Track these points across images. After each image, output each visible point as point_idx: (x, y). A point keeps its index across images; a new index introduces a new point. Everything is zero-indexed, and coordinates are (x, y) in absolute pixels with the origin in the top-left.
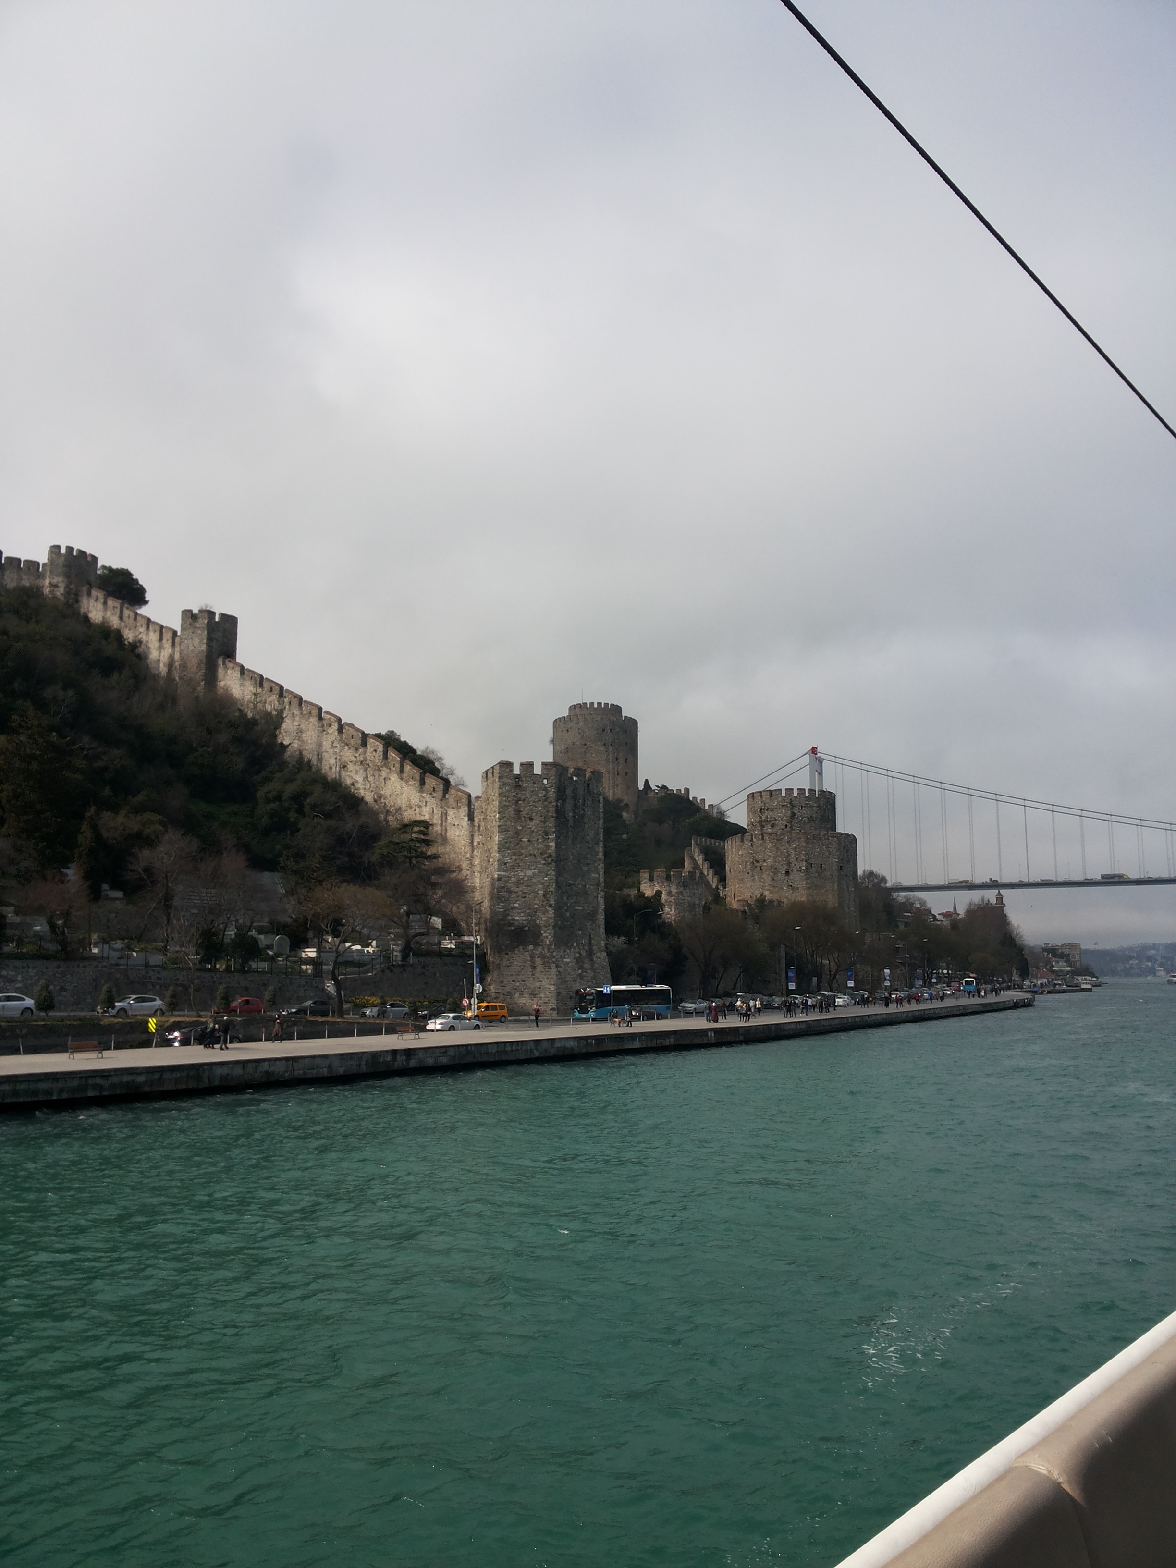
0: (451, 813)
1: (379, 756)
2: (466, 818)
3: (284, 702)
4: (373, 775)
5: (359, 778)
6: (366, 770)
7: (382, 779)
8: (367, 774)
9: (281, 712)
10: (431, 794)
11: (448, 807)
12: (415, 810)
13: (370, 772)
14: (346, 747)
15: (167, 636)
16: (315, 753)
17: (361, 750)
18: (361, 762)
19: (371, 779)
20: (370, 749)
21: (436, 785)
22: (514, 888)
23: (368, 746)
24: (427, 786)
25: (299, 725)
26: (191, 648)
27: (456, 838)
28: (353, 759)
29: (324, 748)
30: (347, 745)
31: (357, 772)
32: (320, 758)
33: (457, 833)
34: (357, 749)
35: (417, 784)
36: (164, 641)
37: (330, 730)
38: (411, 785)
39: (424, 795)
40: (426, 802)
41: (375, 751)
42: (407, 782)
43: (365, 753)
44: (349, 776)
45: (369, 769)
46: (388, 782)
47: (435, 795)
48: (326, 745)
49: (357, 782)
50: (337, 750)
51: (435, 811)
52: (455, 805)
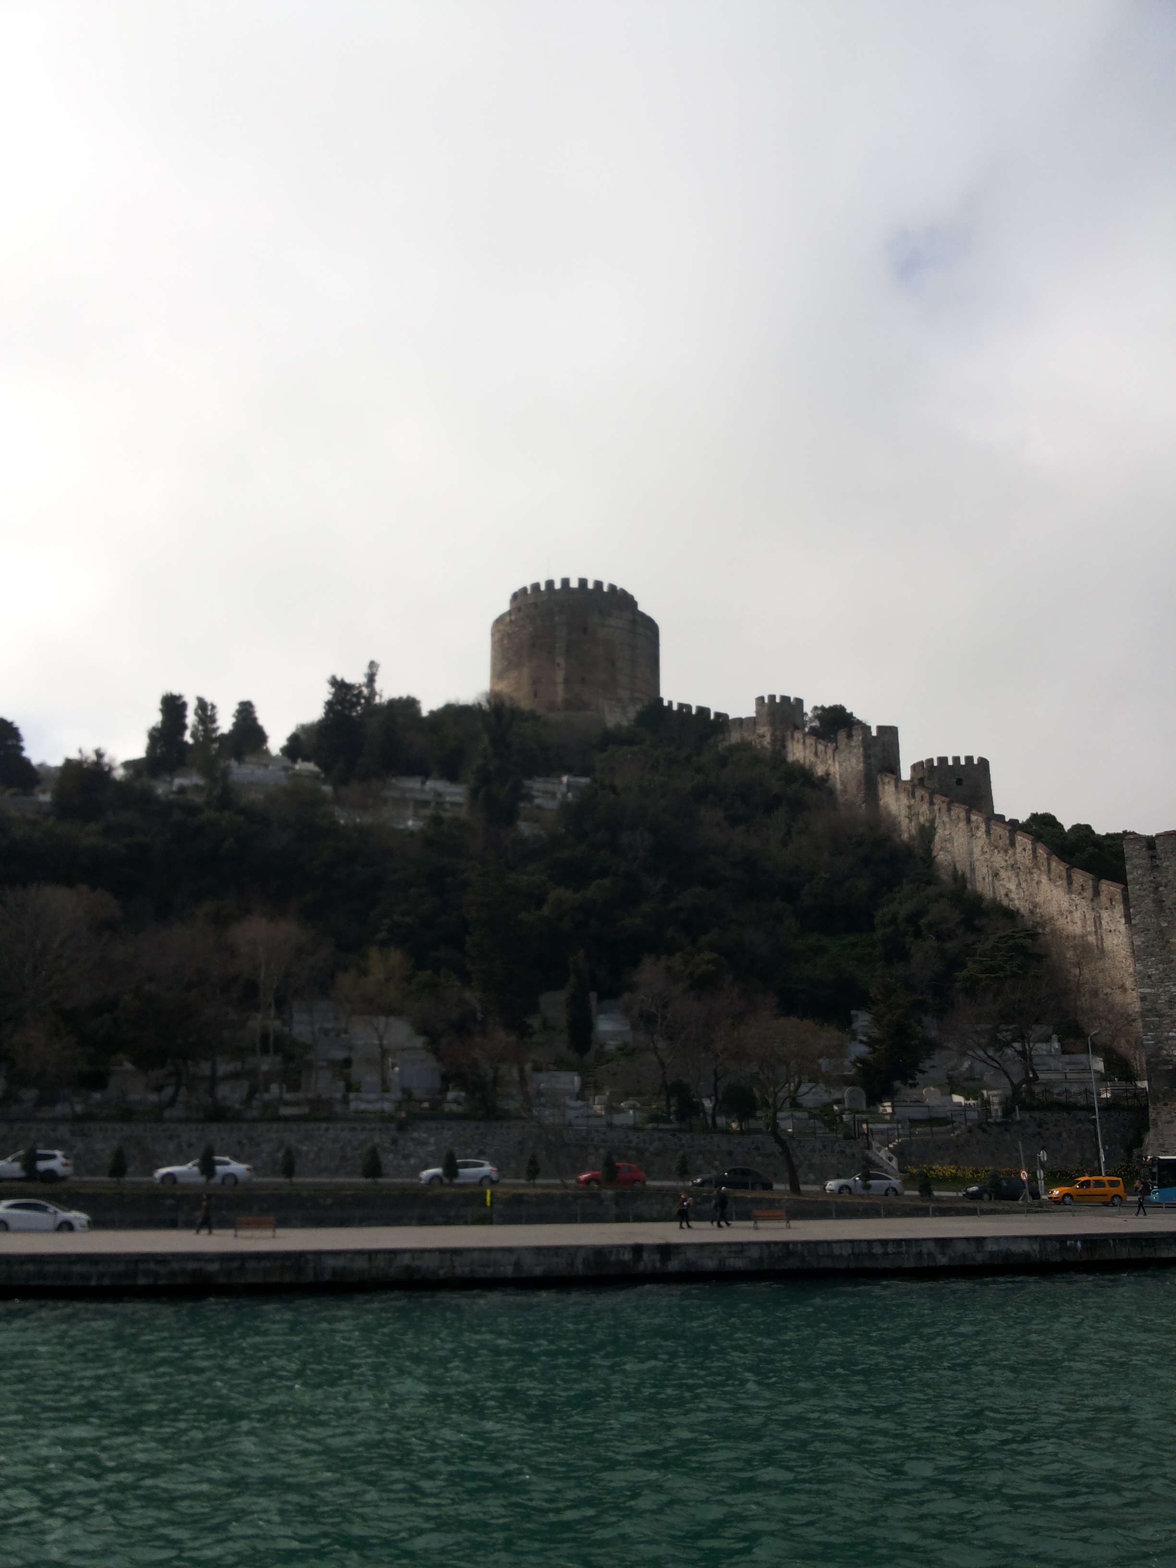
0: (1105, 915)
1: (1029, 856)
2: (1123, 921)
3: (934, 810)
4: (1026, 880)
5: (1012, 886)
6: (1017, 875)
7: (1034, 884)
8: (1019, 880)
9: (932, 821)
10: (1080, 894)
11: (1101, 909)
12: (1067, 917)
13: (1022, 877)
14: (996, 851)
16: (968, 863)
17: (1010, 852)
18: (1012, 866)
19: (1024, 885)
20: (1019, 849)
21: (1084, 881)
23: (1018, 841)
24: (1075, 885)
25: (950, 834)
26: (850, 769)
27: (1115, 948)
28: (1004, 864)
29: (975, 856)
30: (996, 848)
31: (1009, 879)
32: (973, 870)
33: (1115, 942)
34: (1006, 851)
35: (1065, 882)
37: (979, 834)
38: (1058, 886)
39: (1073, 896)
40: (1076, 906)
41: (1024, 850)
42: (1055, 882)
43: (1015, 854)
44: (1001, 885)
45: (1021, 873)
46: (1040, 886)
47: (1085, 894)
48: (977, 851)
49: (1011, 891)
50: (987, 856)
51: (1088, 916)
52: (1108, 904)
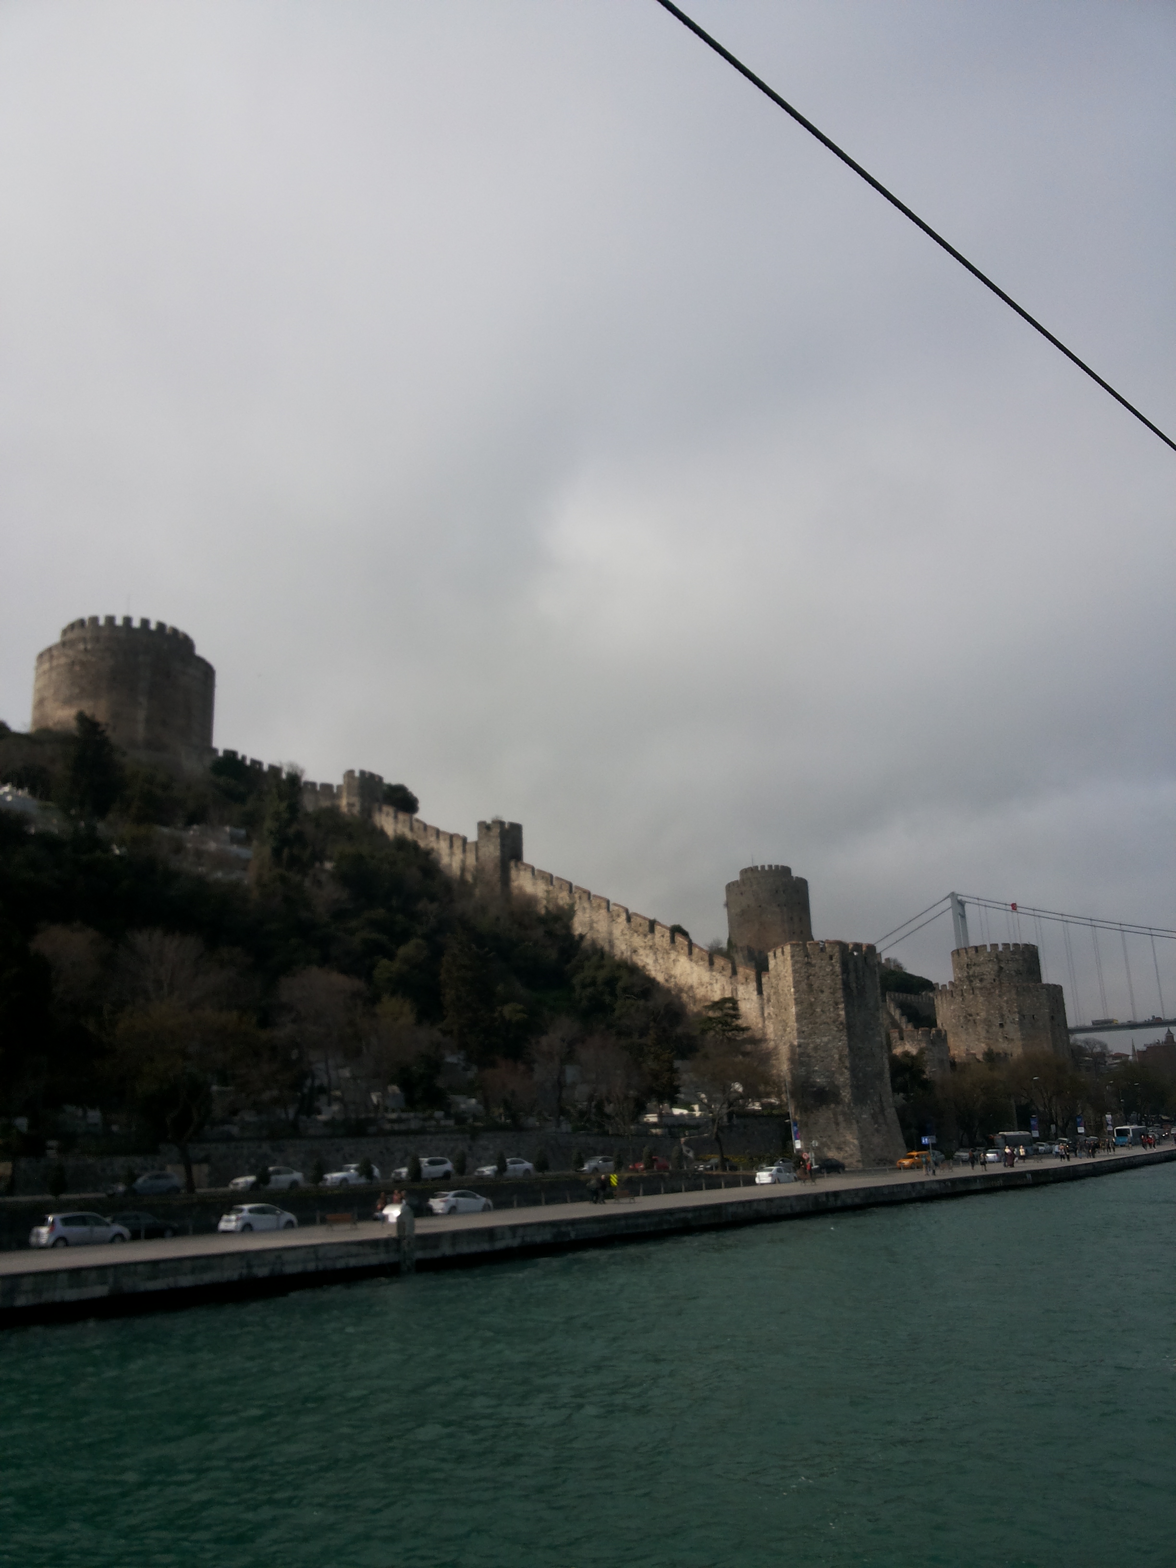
0: (741, 987)
1: (666, 941)
2: (756, 993)
3: (574, 897)
4: (663, 958)
5: (650, 961)
6: (655, 953)
7: (671, 961)
8: (656, 957)
9: (572, 906)
10: (720, 972)
11: (738, 984)
12: (707, 987)
13: (660, 955)
14: (635, 934)
15: (458, 844)
16: (607, 941)
17: (649, 936)
18: (651, 947)
19: (661, 961)
20: (658, 935)
21: (725, 964)
22: (812, 1054)
23: (656, 932)
24: (715, 966)
25: (590, 917)
26: (486, 854)
27: (748, 1011)
28: (643, 944)
29: (615, 936)
30: (636, 932)
31: (647, 956)
32: (612, 945)
33: (748, 1006)
34: (645, 936)
35: (707, 964)
36: (455, 847)
37: (619, 920)
38: (701, 965)
39: (714, 973)
40: (717, 980)
41: (663, 936)
42: (697, 962)
43: (653, 938)
44: (641, 960)
45: (658, 952)
46: (678, 963)
47: (725, 973)
48: (617, 932)
49: (648, 964)
50: (627, 937)
51: (726, 988)
52: (743, 980)
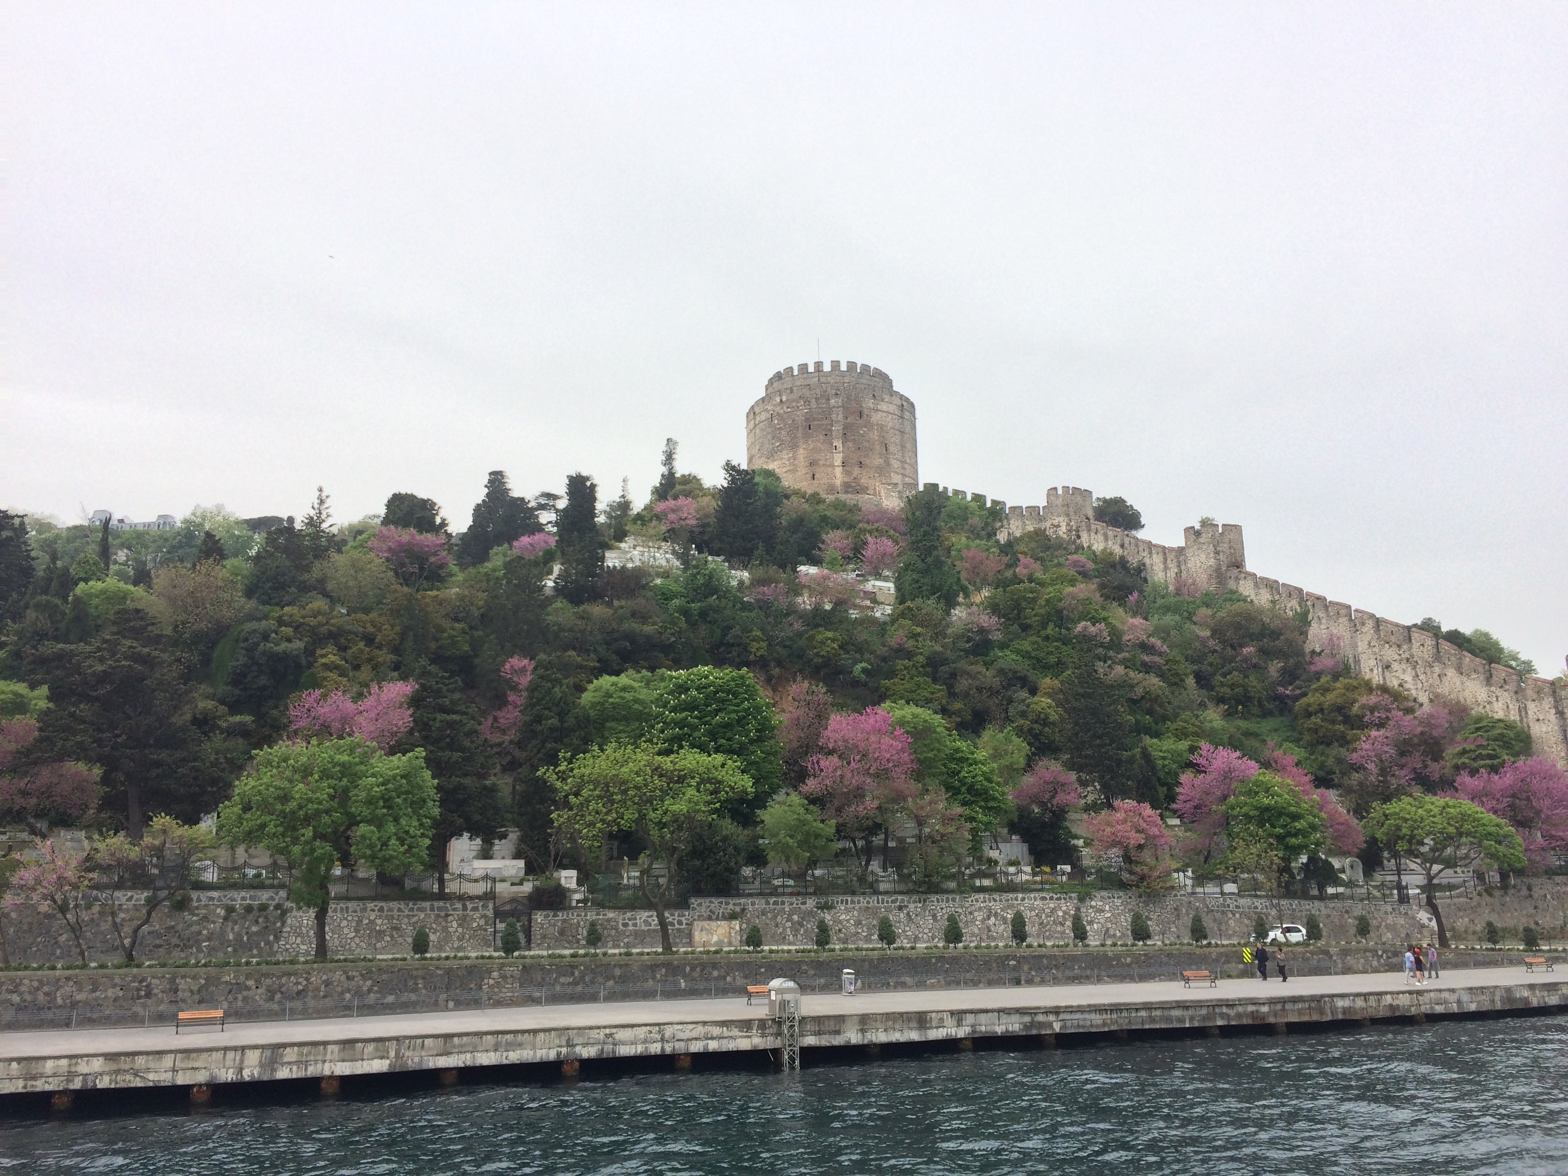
0: (1532, 707)
1: (1430, 652)
2: (1553, 711)
3: (1306, 607)
4: (1425, 673)
5: (1408, 677)
6: (1414, 668)
7: (1436, 675)
8: (1416, 672)
9: (1304, 618)
10: (1501, 687)
11: (1527, 700)
12: (1485, 706)
13: (1420, 670)
14: (1387, 646)
16: (1351, 656)
17: (1405, 647)
18: (1408, 660)
19: (1422, 677)
20: (1416, 645)
23: (1413, 641)
24: (1495, 678)
25: (1328, 628)
26: (1199, 565)
27: (1544, 735)
28: (1397, 657)
29: (1360, 649)
30: (1388, 643)
31: (1404, 671)
32: (1357, 662)
33: (1544, 730)
34: (1399, 646)
35: (1482, 677)
37: (1365, 629)
38: (1474, 679)
39: (1493, 689)
40: (1497, 697)
41: (1423, 645)
42: (1468, 675)
43: (1410, 649)
44: (1395, 677)
45: (1418, 666)
46: (1444, 679)
47: (1507, 687)
48: (1362, 646)
49: (1406, 682)
50: (1376, 650)
51: (1511, 706)
52: (1535, 696)
